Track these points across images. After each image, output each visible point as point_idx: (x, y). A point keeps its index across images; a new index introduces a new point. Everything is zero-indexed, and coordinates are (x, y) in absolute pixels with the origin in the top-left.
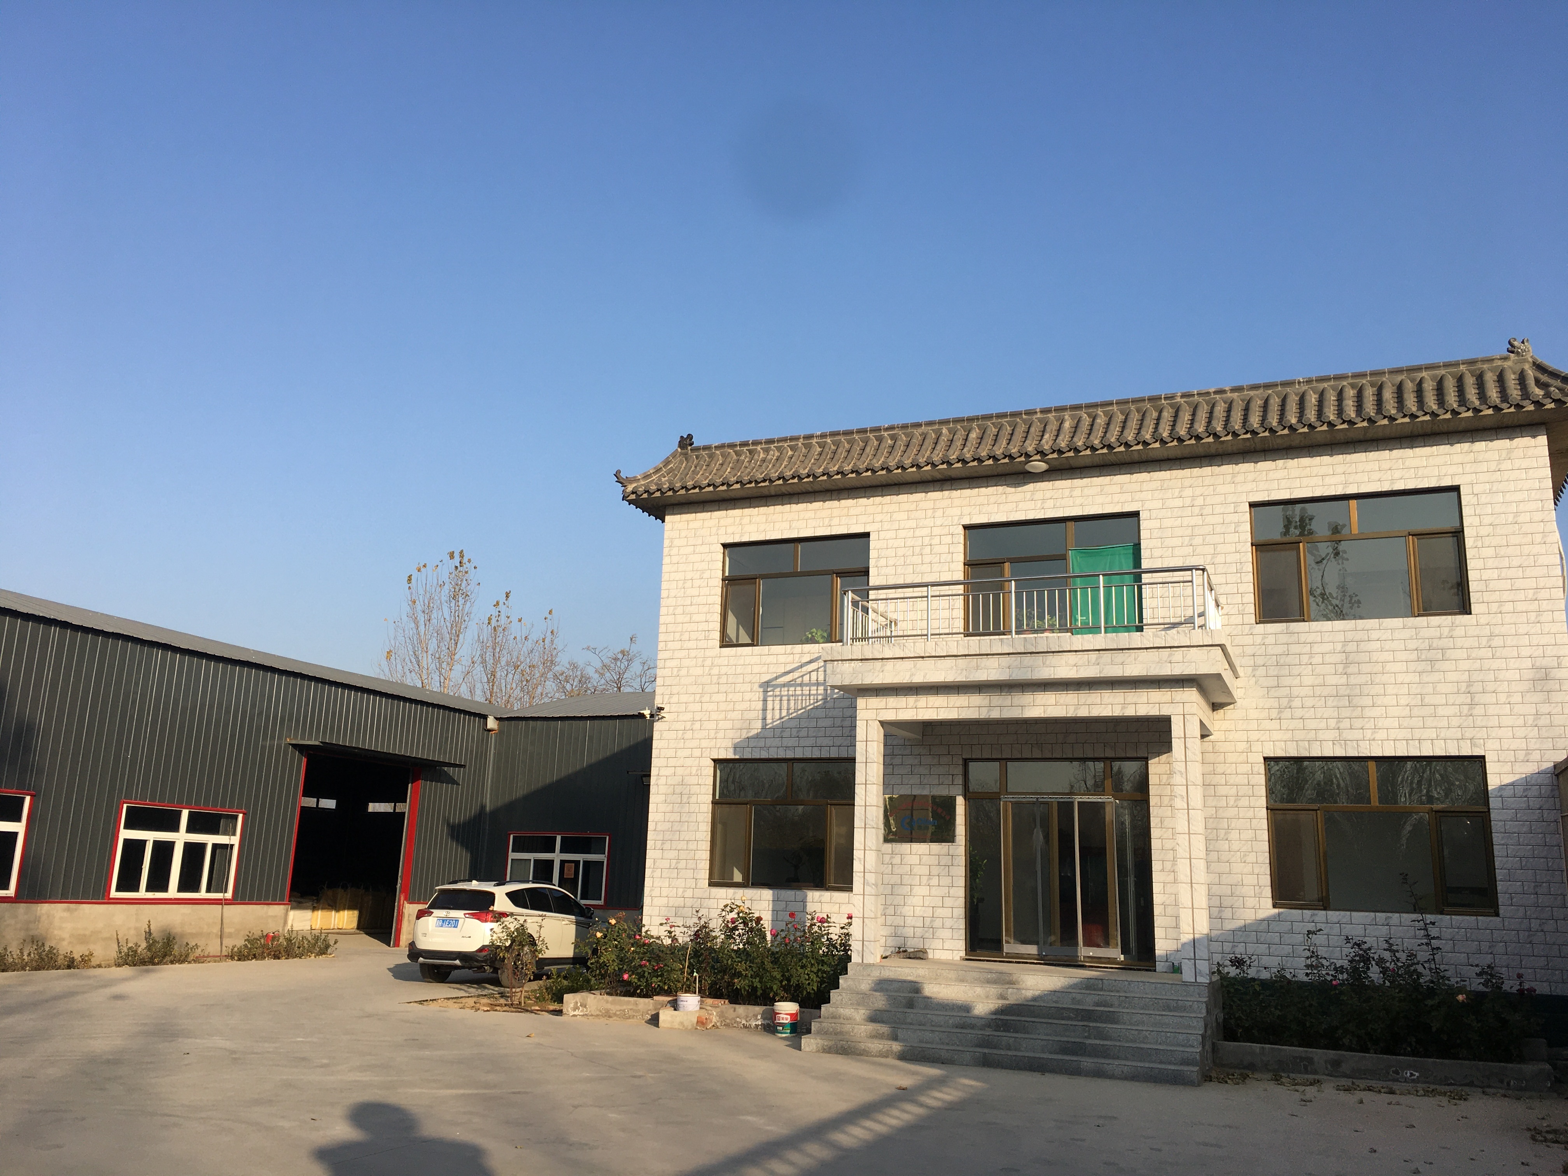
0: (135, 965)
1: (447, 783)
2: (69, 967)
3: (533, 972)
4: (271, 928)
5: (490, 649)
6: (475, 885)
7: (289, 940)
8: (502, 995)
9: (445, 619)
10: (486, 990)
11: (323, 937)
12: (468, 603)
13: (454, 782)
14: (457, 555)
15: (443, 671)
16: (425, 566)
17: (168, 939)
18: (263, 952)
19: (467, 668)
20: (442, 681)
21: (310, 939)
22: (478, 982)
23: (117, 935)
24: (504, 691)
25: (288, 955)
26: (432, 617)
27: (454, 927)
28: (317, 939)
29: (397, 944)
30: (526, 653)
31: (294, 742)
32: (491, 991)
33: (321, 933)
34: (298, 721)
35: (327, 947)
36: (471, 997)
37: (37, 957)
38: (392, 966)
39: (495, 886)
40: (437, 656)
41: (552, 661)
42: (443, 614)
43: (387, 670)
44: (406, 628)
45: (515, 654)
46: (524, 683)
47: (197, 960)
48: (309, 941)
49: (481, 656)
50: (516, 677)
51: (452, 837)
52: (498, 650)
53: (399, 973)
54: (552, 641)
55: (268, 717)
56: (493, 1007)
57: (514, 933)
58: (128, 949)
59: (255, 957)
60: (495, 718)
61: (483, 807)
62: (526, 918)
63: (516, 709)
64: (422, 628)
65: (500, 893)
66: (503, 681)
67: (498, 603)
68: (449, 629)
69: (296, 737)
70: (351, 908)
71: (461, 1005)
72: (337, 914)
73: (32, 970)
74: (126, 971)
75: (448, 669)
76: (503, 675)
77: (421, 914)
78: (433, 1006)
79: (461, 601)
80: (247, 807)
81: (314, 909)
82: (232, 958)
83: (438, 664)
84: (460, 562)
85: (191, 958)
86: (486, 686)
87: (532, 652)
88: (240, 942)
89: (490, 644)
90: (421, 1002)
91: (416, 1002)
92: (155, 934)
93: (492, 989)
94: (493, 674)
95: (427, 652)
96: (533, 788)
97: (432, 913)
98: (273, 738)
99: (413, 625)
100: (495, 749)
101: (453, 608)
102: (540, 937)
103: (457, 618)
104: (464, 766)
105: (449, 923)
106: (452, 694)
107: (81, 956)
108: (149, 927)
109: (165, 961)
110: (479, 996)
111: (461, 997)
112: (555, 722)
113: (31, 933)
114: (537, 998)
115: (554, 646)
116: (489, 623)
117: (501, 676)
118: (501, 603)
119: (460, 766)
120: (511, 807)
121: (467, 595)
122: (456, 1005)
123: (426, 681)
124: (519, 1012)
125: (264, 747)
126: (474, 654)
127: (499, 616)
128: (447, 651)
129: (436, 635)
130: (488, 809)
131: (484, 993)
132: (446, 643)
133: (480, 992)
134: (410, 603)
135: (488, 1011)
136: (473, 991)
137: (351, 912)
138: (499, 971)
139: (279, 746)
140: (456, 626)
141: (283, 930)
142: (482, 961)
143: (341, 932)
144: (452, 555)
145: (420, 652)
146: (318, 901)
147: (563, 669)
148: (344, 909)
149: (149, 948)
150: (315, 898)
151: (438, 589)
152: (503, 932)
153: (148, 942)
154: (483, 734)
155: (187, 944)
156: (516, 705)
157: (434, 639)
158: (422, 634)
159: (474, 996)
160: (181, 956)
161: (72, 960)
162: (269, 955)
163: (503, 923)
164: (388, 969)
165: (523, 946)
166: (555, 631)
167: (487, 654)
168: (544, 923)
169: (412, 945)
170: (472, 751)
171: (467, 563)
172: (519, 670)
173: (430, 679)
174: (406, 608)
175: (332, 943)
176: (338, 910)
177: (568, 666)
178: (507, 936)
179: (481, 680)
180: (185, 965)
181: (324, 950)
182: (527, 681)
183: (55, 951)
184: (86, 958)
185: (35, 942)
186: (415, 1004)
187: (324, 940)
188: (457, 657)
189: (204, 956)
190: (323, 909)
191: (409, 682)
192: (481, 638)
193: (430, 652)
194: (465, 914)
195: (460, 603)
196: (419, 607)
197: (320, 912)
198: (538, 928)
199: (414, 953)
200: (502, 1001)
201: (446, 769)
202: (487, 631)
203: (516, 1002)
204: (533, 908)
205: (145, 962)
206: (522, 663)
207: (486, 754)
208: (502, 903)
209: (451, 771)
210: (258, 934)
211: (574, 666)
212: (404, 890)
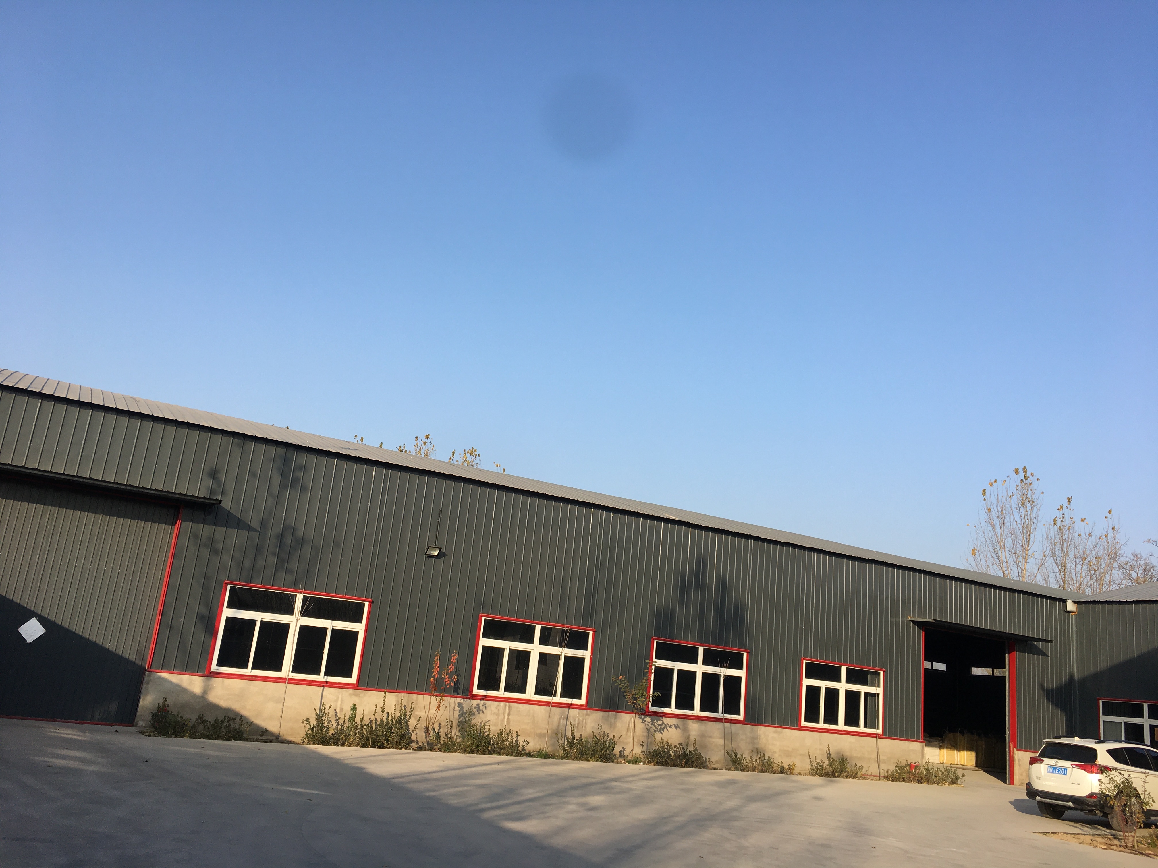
0: (822, 776)
1: (1038, 654)
2: (781, 773)
3: (1143, 821)
4: (913, 759)
5: (1058, 545)
6: (1077, 741)
7: (928, 770)
8: (1115, 837)
9: (1016, 522)
10: (1099, 831)
11: (953, 770)
12: (1035, 508)
13: (1044, 654)
14: (1021, 471)
15: (1020, 564)
16: (995, 481)
17: (842, 759)
18: (910, 778)
19: (1040, 561)
20: (1020, 572)
21: (943, 770)
22: (1091, 823)
23: (809, 753)
24: (1074, 579)
25: (928, 781)
26: (1006, 521)
27: (1064, 774)
28: (948, 771)
29: (1012, 782)
30: (1092, 547)
31: (913, 619)
32: (1103, 832)
33: (951, 767)
34: (914, 603)
35: (957, 778)
36: (1087, 834)
37: (761, 763)
38: (1012, 800)
39: (1095, 743)
40: (1013, 552)
41: (1116, 553)
42: (1015, 519)
43: (973, 563)
44: (985, 531)
45: (1081, 549)
46: (1093, 572)
47: (863, 777)
48: (943, 773)
49: (1051, 550)
50: (1085, 567)
51: (1048, 699)
52: (1065, 545)
53: (1018, 805)
54: (1114, 537)
55: (892, 600)
56: (1109, 846)
57: (1120, 786)
58: (817, 764)
59: (904, 780)
60: (1073, 602)
61: (1071, 676)
62: (1130, 773)
63: (1089, 594)
64: (998, 530)
65: (1102, 750)
66: (1073, 571)
67: (1062, 507)
68: (1021, 529)
69: (914, 616)
70: (969, 749)
71: (1080, 841)
72: (959, 753)
73: (759, 772)
74: (817, 780)
75: (1024, 562)
76: (1073, 566)
77: (1033, 761)
78: (1054, 838)
79: (1029, 508)
80: (886, 667)
81: (941, 747)
82: (888, 779)
83: (1014, 558)
84: (1025, 476)
85: (859, 776)
86: (1058, 575)
87: (1096, 546)
88: (892, 768)
89: (1057, 540)
90: (1045, 833)
91: (1040, 833)
92: (833, 755)
93: (1103, 831)
94: (1064, 566)
95: (1004, 549)
96: (1116, 661)
97: (1043, 761)
98: (898, 616)
99: (990, 528)
100: (1076, 626)
101: (1023, 513)
102: (1145, 791)
103: (1027, 521)
104: (1051, 641)
105: (1059, 770)
106: (1029, 582)
107: (788, 766)
108: (829, 749)
109: (842, 775)
110: (1094, 835)
111: (1078, 834)
112: (1130, 606)
113: (756, 746)
114: (1149, 844)
115: (1117, 540)
116: (1055, 524)
117: (1071, 566)
118: (1064, 507)
119: (1047, 641)
120: (1096, 677)
121: (1033, 502)
122: (1075, 840)
123: (1007, 572)
124: (1134, 854)
125: (892, 622)
126: (1045, 549)
127: (1063, 518)
128: (1021, 547)
129: (1010, 535)
130: (1076, 677)
131: (1097, 833)
132: (1019, 541)
133: (1093, 831)
134: (986, 511)
135: (1105, 849)
136: (1087, 829)
137: (969, 753)
138: (1109, 816)
139: (903, 622)
140: (1027, 528)
141: (922, 761)
142: (1092, 806)
143: (963, 768)
144: (1017, 472)
145: (998, 549)
146: (943, 741)
147: (1128, 559)
148: (963, 750)
149: (831, 764)
150: (940, 739)
151: (1008, 499)
152: (1110, 783)
153: (829, 760)
154: (1064, 615)
155: (856, 765)
156: (1087, 590)
157: (1010, 539)
158: (999, 535)
159: (1090, 835)
160: (853, 773)
161: (783, 768)
162: (914, 779)
163: (1109, 776)
164: (1010, 802)
165: (1130, 797)
166: (1116, 527)
167: (1057, 549)
168: (1147, 779)
169: (1029, 785)
170: (1056, 629)
171: (1031, 477)
172: (1086, 561)
173: (1009, 570)
174: (984, 516)
175: (960, 776)
176: (959, 750)
177: (1132, 557)
178: (1114, 787)
179: (1053, 571)
180: (856, 780)
181: (955, 781)
182: (1095, 570)
183: (772, 760)
184: (791, 768)
185: (759, 753)
186: (1041, 835)
187: (954, 773)
188: (1030, 552)
189: (868, 775)
190: (947, 748)
191: (992, 572)
192: (1049, 536)
193: (1007, 549)
194: (1072, 765)
195: (1028, 509)
196: (994, 513)
197: (945, 750)
198: (1143, 784)
199: (1032, 793)
200: (1116, 842)
201: (1035, 643)
202: (1054, 531)
203: (1130, 845)
204: (1134, 765)
205: (829, 775)
206: (1088, 555)
207: (1069, 631)
208: (1104, 758)
209: (1040, 645)
210: (904, 763)
211: (1137, 557)
212: (1012, 739)
